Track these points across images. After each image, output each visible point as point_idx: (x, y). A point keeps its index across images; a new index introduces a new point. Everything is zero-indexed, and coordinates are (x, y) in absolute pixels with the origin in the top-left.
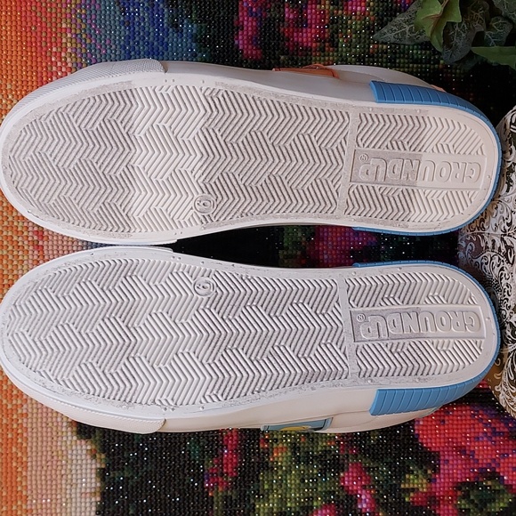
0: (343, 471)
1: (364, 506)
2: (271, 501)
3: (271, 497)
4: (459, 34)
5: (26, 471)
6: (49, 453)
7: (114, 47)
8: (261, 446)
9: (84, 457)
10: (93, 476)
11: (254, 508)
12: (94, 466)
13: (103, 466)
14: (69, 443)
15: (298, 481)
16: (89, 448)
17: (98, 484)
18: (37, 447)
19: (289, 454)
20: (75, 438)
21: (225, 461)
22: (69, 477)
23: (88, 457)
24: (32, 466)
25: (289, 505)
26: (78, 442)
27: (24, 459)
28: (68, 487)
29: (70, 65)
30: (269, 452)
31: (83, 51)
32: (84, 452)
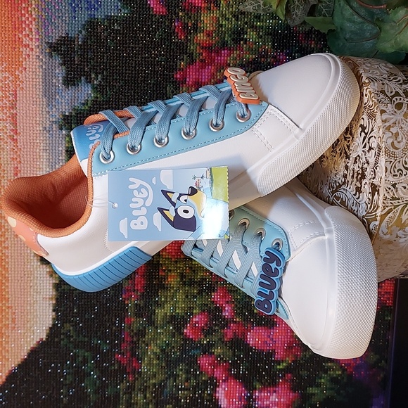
0: (214, 292)
1: (227, 314)
2: (166, 308)
3: (166, 306)
4: (298, 7)
5: (8, 283)
6: (23, 272)
7: (64, 4)
8: (160, 274)
9: (45, 276)
10: (51, 287)
11: (154, 312)
12: (51, 282)
13: (57, 282)
14: (35, 266)
15: (184, 297)
16: (48, 270)
17: (54, 293)
18: (14, 268)
19: (179, 280)
20: (39, 264)
21: (136, 283)
22: (35, 287)
23: (48, 276)
24: (12, 280)
25: (177, 311)
26: (41, 266)
27: (7, 275)
28: (35, 294)
29: (34, 16)
30: (165, 278)
31: (43, 7)
32: (45, 272)
